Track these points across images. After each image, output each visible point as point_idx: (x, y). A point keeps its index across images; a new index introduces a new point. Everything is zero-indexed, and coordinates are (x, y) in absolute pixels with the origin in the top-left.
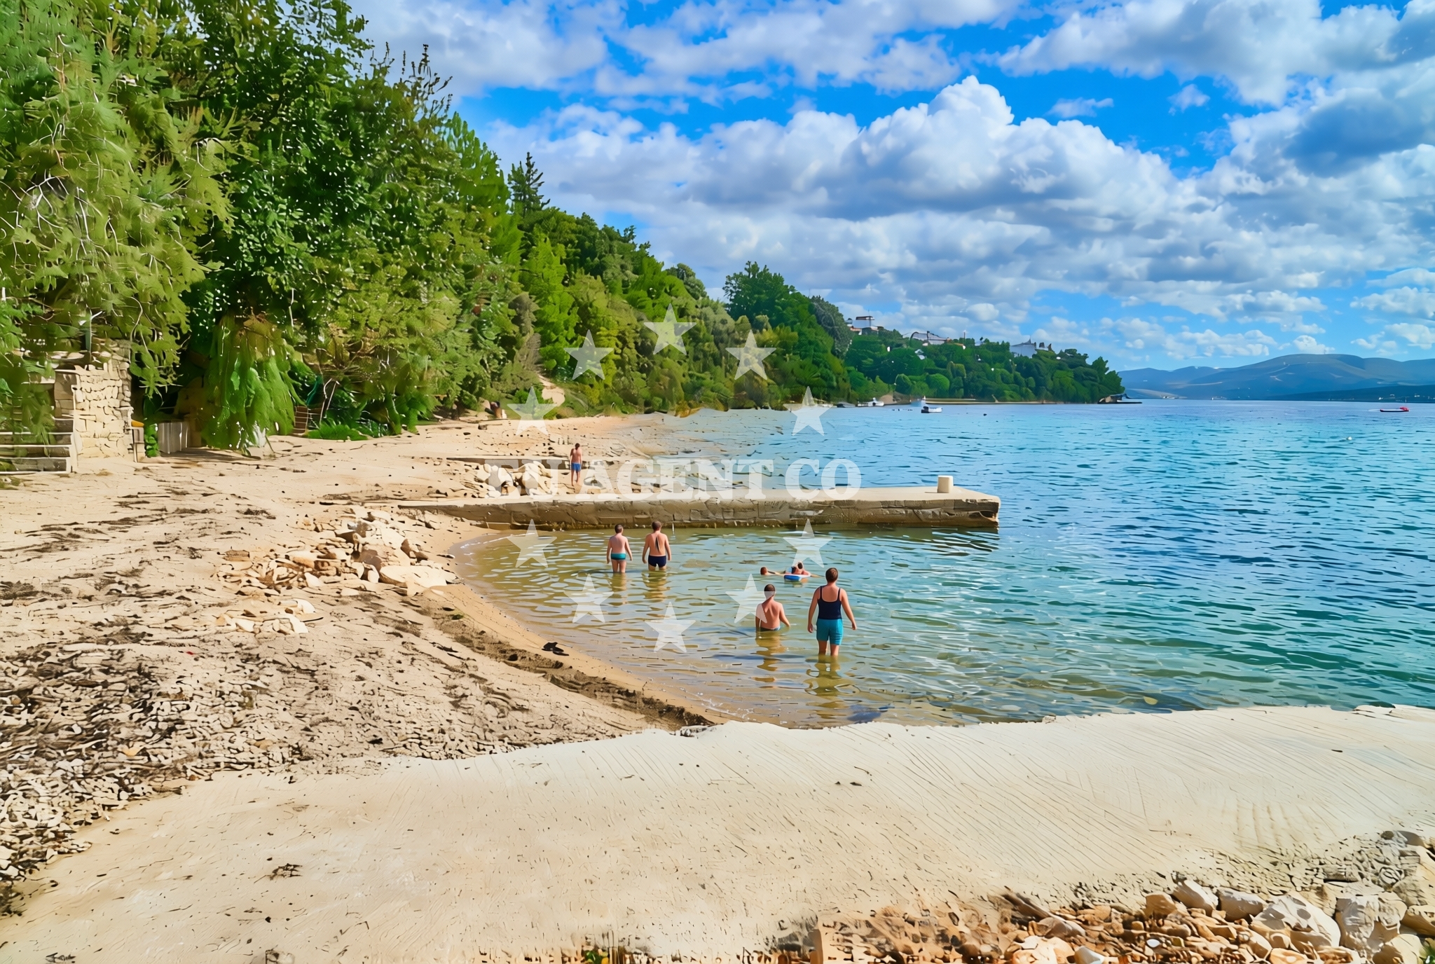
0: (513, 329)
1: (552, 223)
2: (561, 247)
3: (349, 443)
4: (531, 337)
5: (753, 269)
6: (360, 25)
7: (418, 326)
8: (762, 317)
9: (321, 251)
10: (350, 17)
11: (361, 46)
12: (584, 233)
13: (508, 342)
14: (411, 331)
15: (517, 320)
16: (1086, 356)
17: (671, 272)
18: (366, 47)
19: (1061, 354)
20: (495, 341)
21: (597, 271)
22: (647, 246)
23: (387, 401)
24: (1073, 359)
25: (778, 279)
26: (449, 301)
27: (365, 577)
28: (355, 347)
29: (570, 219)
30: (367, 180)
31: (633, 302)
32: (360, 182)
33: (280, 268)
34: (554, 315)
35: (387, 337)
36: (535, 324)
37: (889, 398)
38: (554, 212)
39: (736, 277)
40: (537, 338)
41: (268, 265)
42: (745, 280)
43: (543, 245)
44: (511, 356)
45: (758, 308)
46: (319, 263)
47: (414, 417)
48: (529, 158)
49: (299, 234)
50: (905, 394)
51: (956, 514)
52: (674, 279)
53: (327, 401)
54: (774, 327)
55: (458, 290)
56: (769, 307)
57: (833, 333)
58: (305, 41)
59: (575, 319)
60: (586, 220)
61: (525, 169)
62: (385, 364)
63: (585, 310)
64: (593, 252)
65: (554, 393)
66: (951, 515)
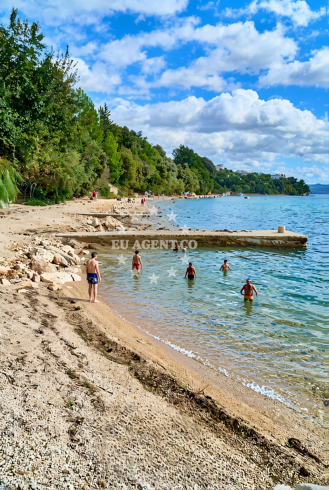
0: (100, 167)
1: (114, 129)
2: (117, 138)
3: (39, 208)
4: (107, 170)
5: (182, 147)
6: (41, 37)
7: (66, 163)
8: (186, 164)
9: (26, 131)
10: (37, 34)
11: (42, 46)
12: (125, 133)
13: (98, 171)
14: (63, 166)
15: (102, 163)
16: (296, 179)
17: (154, 147)
18: (44, 47)
19: (288, 178)
20: (93, 171)
21: (129, 147)
22: (146, 138)
23: (55, 192)
24: (292, 180)
25: (192, 151)
26: (77, 155)
27: (33, 280)
28: (42, 171)
29: (120, 128)
30: (44, 102)
31: (142, 158)
32: (41, 103)
33: (8, 137)
34: (115, 162)
35: (54, 168)
36: (108, 165)
37: (229, 193)
38: (114, 125)
39: (177, 150)
40: (108, 170)
41: (4, 136)
42: (181, 151)
43: (111, 136)
44: (99, 176)
45: (185, 161)
46: (25, 135)
47: (64, 197)
48: (105, 105)
49: (17, 123)
50: (234, 192)
51: (288, 242)
52: (155, 150)
53: (32, 191)
54: (190, 168)
55: (80, 151)
56: (188, 160)
57: (211, 171)
58: (19, 43)
59: (122, 163)
60: (125, 129)
61: (104, 110)
62: (53, 178)
63: (125, 160)
64: (127, 140)
65: (114, 190)
66: (286, 243)
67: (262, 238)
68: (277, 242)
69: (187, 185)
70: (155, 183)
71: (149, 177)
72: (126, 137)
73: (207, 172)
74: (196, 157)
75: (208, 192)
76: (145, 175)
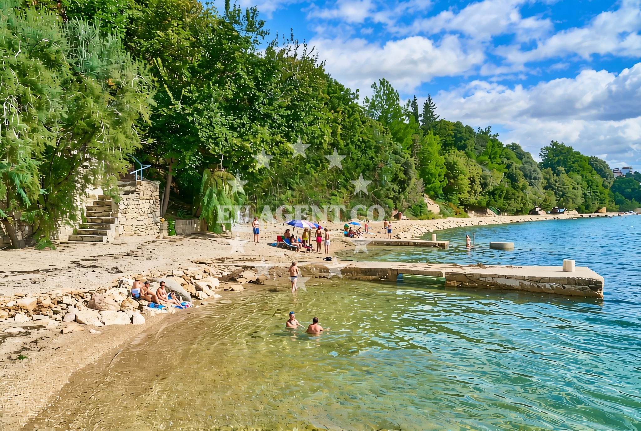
1: (440, 127)
4: (417, 180)
5: (555, 144)
6: (262, 24)
8: (561, 168)
12: (457, 131)
17: (508, 146)
21: (462, 148)
22: (497, 135)
25: (570, 148)
31: (481, 163)
33: (217, 144)
38: (442, 121)
39: (547, 148)
40: (421, 181)
42: (552, 149)
45: (558, 163)
51: (568, 287)
52: (509, 151)
54: (567, 173)
56: (564, 163)
57: (603, 176)
59: (444, 171)
60: (458, 124)
63: (451, 167)
64: (461, 139)
65: (434, 207)
66: (564, 288)
67: (523, 278)
68: (548, 285)
69: (562, 199)
70: (500, 196)
71: (490, 188)
72: (459, 135)
73: (598, 178)
74: (578, 157)
75: (600, 208)
76: (484, 185)
